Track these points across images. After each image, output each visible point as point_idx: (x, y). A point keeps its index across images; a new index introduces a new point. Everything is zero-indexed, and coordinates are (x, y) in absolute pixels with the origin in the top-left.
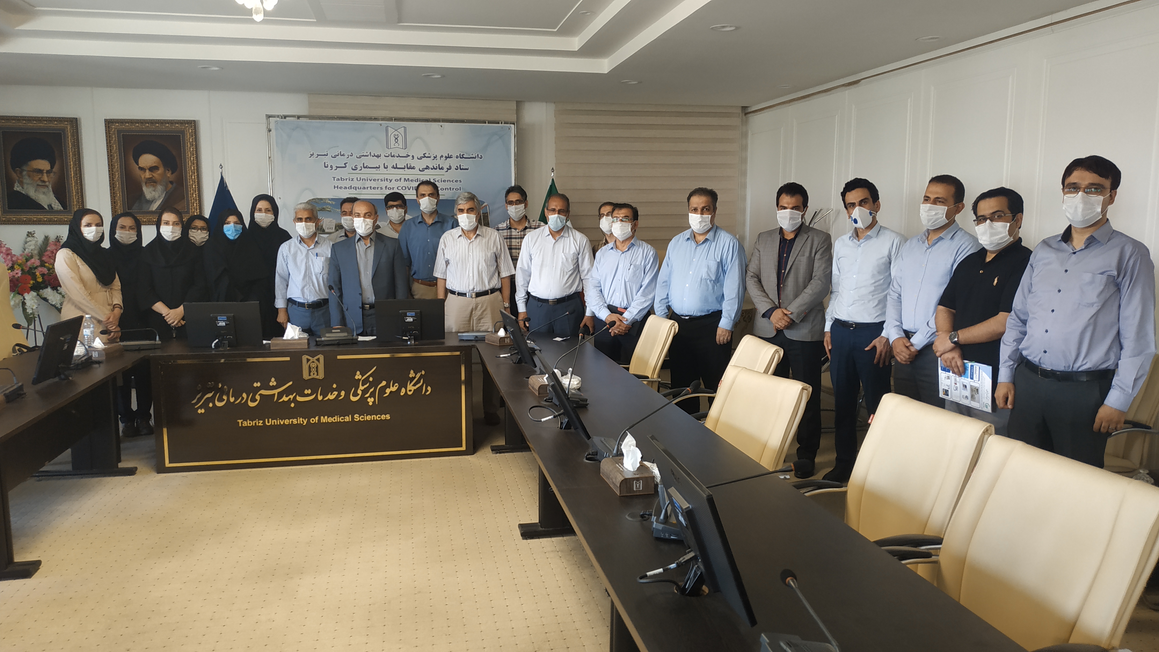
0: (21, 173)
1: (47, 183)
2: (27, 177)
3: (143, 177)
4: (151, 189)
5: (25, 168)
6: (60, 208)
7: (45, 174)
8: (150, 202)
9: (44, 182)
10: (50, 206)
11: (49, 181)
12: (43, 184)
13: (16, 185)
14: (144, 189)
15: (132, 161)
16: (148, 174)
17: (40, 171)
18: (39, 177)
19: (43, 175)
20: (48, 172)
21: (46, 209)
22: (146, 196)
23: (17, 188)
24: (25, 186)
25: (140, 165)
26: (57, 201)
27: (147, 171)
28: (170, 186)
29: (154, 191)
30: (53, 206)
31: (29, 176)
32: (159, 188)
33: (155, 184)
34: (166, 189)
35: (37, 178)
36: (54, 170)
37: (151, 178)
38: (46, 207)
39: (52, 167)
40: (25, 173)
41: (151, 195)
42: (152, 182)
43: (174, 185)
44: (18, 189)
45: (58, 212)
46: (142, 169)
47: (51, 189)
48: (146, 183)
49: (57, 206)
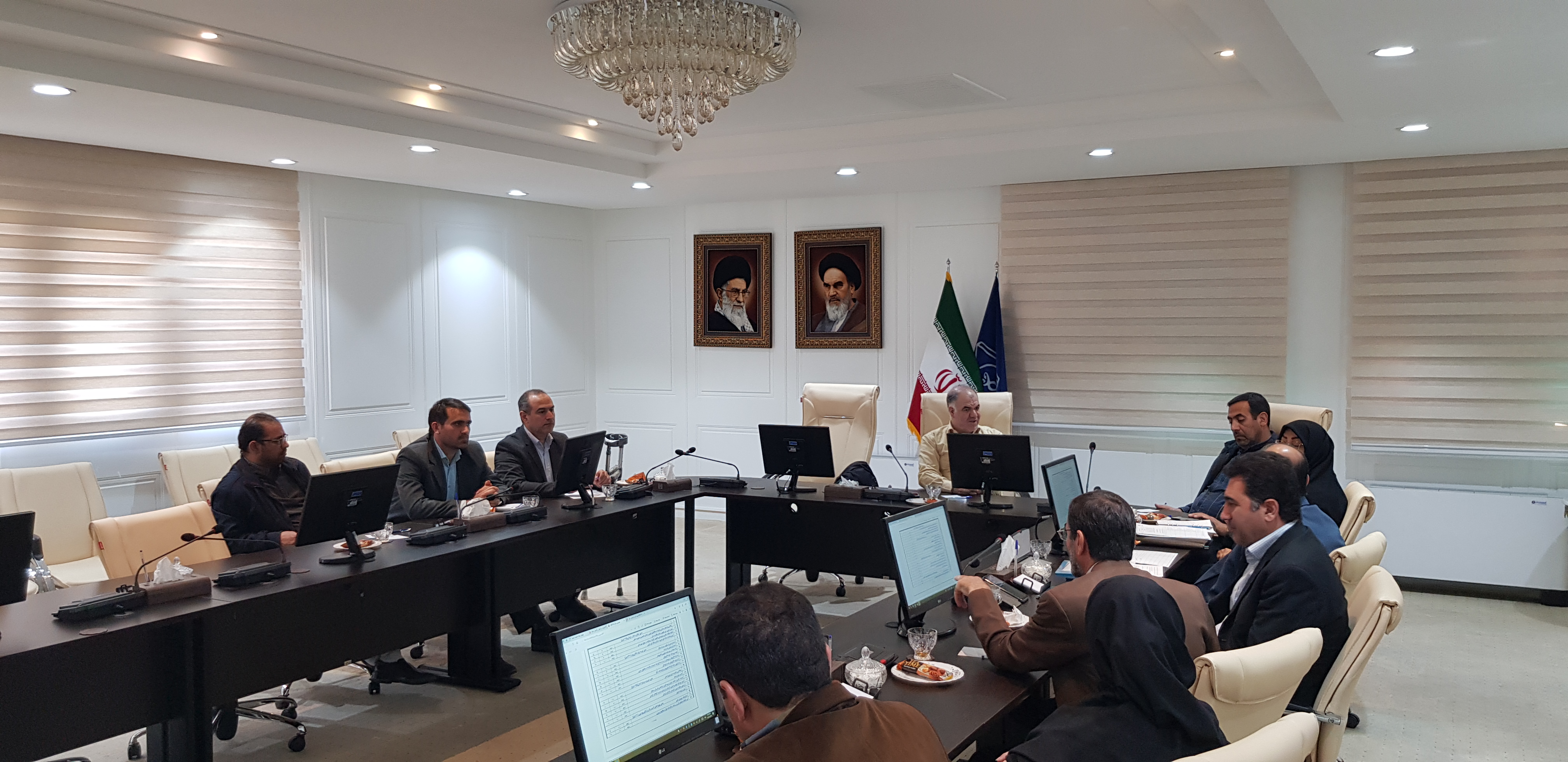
0: (721, 293)
1: (742, 304)
2: (726, 297)
3: (827, 294)
4: (834, 308)
5: (724, 288)
6: (752, 329)
7: (741, 294)
8: (833, 323)
9: (739, 302)
10: (743, 327)
11: (743, 302)
12: (739, 304)
13: (716, 306)
14: (828, 307)
15: (818, 277)
16: (832, 291)
17: (737, 291)
18: (736, 297)
19: (739, 294)
20: (744, 292)
21: (739, 331)
22: (829, 316)
23: (717, 308)
24: (724, 307)
25: (825, 282)
26: (749, 323)
27: (832, 287)
28: (853, 303)
29: (837, 309)
30: (745, 327)
31: (728, 296)
32: (843, 306)
33: (838, 302)
34: (849, 308)
35: (734, 299)
36: (748, 289)
37: (835, 295)
38: (740, 328)
39: (747, 286)
40: (724, 293)
41: (833, 314)
42: (835, 299)
43: (857, 302)
44: (718, 311)
45: (749, 334)
46: (827, 285)
47: (745, 310)
48: (830, 301)
49: (749, 328)
